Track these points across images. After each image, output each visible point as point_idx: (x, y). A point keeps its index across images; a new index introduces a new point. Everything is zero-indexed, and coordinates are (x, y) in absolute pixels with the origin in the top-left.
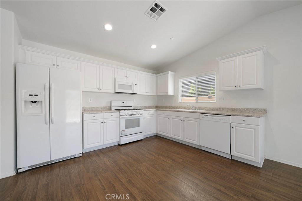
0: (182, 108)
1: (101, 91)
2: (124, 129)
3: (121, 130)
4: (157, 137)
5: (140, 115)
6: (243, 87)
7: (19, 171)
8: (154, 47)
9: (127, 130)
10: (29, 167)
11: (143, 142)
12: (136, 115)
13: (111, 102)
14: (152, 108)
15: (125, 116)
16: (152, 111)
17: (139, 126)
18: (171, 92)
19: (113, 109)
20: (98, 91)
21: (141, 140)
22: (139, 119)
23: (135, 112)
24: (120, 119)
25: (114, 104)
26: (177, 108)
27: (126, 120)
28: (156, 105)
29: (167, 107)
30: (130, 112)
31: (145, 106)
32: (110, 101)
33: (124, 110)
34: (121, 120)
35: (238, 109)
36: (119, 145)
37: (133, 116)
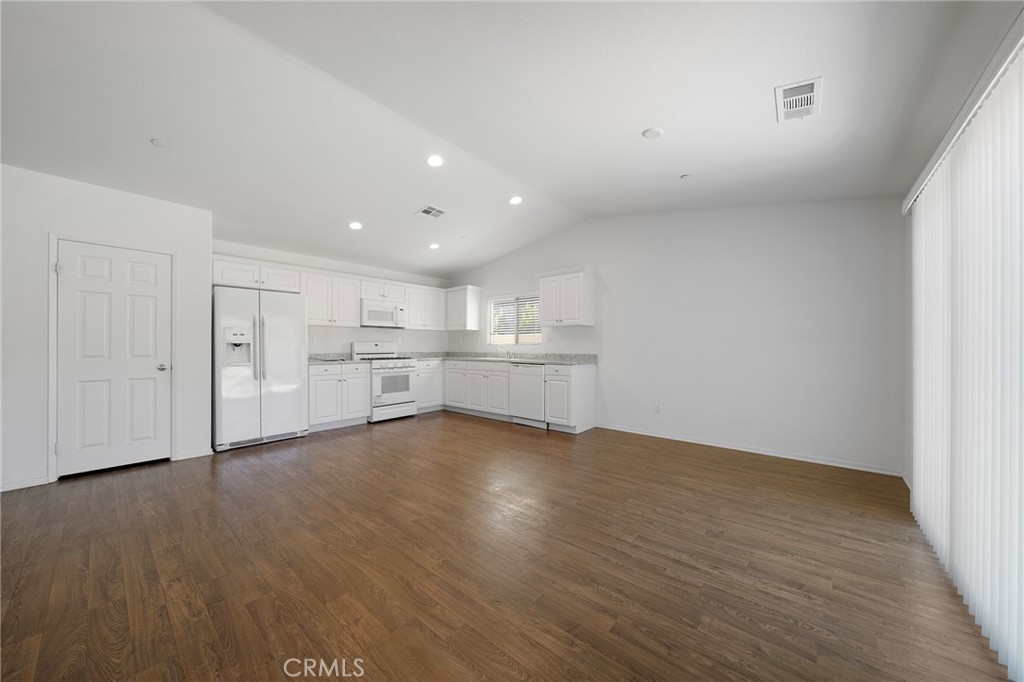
0: (492, 355)
1: (334, 324)
2: (380, 393)
3: (374, 395)
4: (447, 413)
5: (409, 369)
6: (566, 322)
7: (219, 449)
8: (434, 246)
9: (385, 395)
10: (231, 445)
11: (415, 420)
12: (393, 368)
13: (352, 345)
14: (436, 357)
15: (382, 371)
16: (435, 362)
17: (408, 389)
18: (472, 324)
19: (356, 358)
20: (330, 324)
21: (412, 417)
22: (408, 376)
23: (400, 363)
24: (371, 375)
25: (358, 349)
26: (485, 355)
27: (383, 378)
28: (446, 350)
29: (466, 355)
30: (390, 363)
31: (421, 353)
32: (350, 342)
33: (380, 359)
34: (374, 377)
35: (567, 355)
36: (369, 423)
37: (396, 370)
